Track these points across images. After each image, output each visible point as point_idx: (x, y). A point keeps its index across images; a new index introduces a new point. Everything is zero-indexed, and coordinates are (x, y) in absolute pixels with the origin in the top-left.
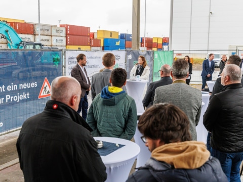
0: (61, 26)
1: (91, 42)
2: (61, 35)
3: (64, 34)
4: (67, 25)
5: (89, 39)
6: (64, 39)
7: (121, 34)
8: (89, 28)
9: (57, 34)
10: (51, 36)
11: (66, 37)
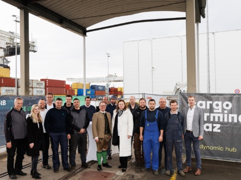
0: (42, 80)
1: (66, 92)
2: (41, 87)
3: (43, 86)
4: (46, 80)
5: (65, 89)
6: (44, 90)
7: (92, 86)
8: (65, 81)
9: (37, 86)
10: (33, 88)
11: (45, 88)
